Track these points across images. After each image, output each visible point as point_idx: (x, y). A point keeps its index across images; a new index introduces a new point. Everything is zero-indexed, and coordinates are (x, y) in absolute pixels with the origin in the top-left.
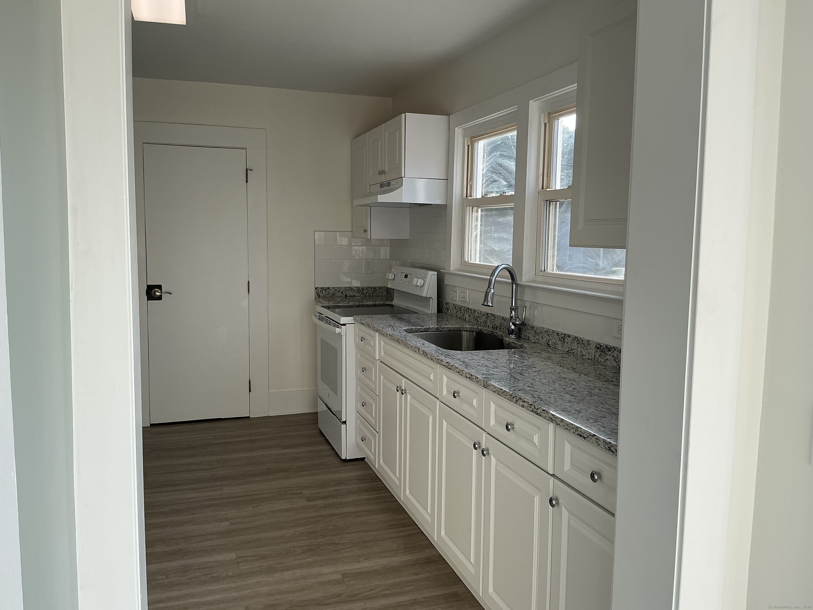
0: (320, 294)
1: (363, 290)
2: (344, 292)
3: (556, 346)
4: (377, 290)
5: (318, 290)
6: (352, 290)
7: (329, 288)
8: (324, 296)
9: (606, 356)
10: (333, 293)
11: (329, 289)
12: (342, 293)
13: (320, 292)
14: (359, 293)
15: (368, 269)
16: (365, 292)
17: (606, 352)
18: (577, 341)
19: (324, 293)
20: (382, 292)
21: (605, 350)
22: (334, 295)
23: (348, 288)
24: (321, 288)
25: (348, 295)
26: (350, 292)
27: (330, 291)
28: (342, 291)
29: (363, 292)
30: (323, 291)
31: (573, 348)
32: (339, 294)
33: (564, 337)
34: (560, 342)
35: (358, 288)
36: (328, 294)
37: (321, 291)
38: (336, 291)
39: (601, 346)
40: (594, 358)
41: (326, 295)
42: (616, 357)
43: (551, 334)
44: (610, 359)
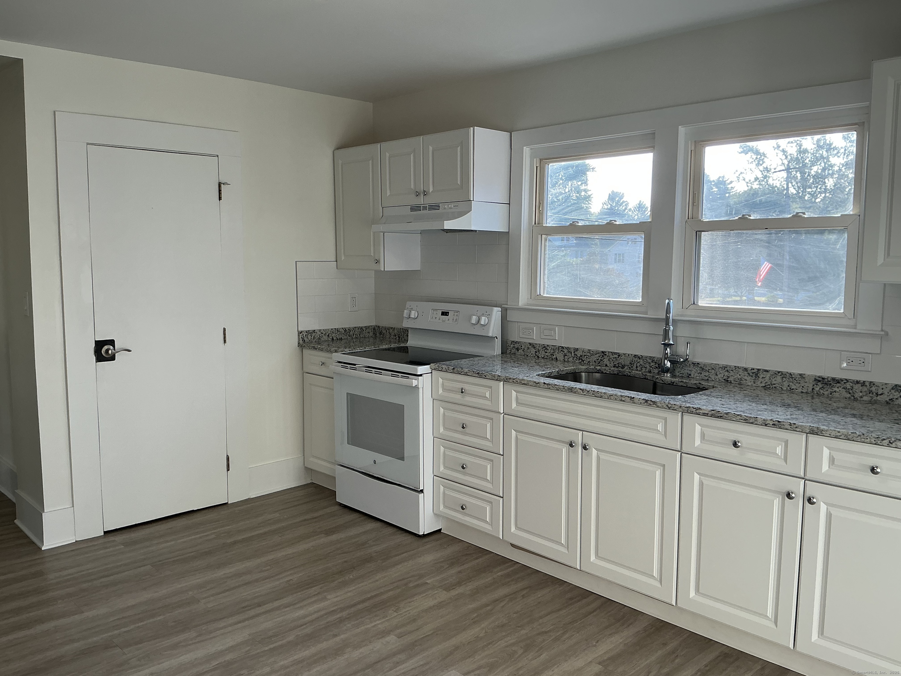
0: (305, 339)
1: (350, 331)
2: (330, 335)
3: (741, 382)
4: (364, 330)
5: (303, 335)
6: (339, 332)
7: (314, 330)
8: (309, 341)
9: (833, 388)
10: (319, 336)
11: (314, 333)
12: (328, 336)
13: (305, 337)
14: (346, 335)
15: (353, 305)
16: (351, 333)
17: (833, 384)
18: (781, 375)
19: (309, 337)
20: (369, 332)
21: (831, 382)
22: (320, 339)
23: (334, 330)
24: (306, 332)
25: (335, 338)
26: (336, 335)
27: (315, 335)
28: (329, 334)
29: (349, 333)
30: (308, 335)
31: (774, 382)
32: (325, 338)
33: (756, 373)
34: (750, 377)
35: (345, 329)
36: (313, 339)
37: (306, 335)
38: (322, 335)
39: (823, 379)
40: (812, 391)
41: (312, 340)
42: (849, 389)
43: (731, 370)
44: (840, 391)
